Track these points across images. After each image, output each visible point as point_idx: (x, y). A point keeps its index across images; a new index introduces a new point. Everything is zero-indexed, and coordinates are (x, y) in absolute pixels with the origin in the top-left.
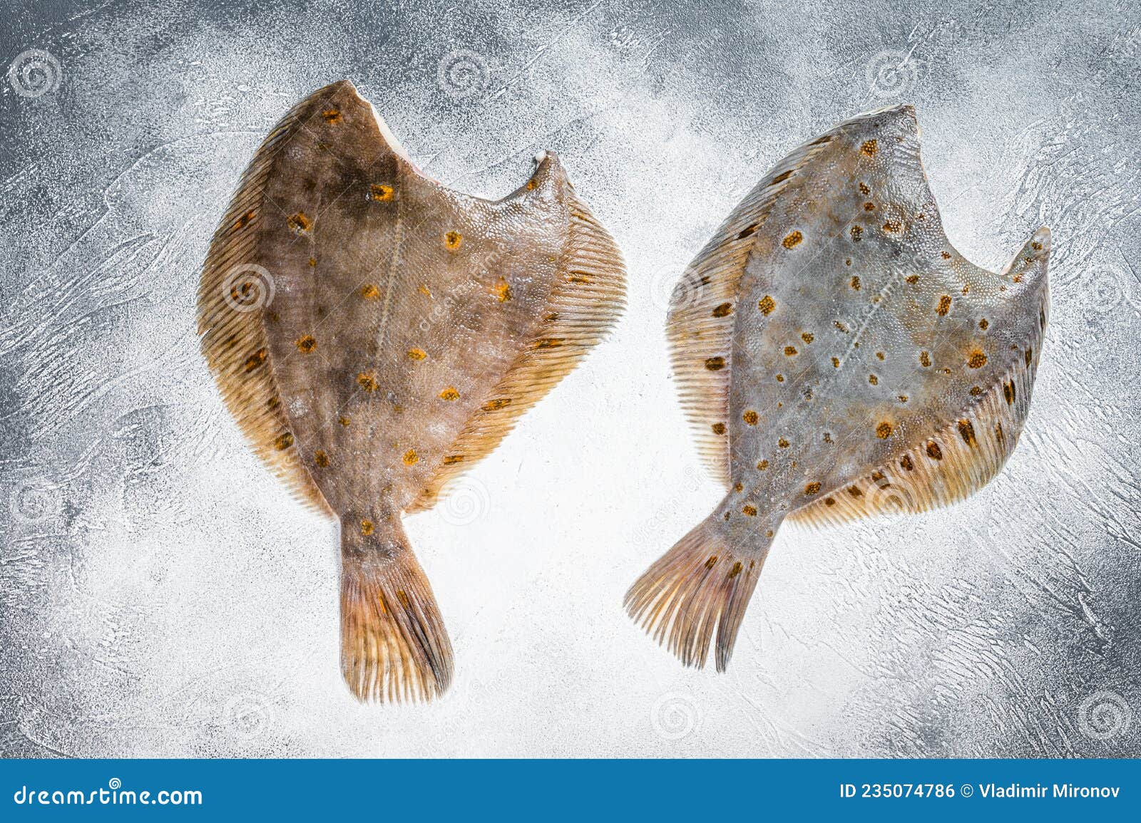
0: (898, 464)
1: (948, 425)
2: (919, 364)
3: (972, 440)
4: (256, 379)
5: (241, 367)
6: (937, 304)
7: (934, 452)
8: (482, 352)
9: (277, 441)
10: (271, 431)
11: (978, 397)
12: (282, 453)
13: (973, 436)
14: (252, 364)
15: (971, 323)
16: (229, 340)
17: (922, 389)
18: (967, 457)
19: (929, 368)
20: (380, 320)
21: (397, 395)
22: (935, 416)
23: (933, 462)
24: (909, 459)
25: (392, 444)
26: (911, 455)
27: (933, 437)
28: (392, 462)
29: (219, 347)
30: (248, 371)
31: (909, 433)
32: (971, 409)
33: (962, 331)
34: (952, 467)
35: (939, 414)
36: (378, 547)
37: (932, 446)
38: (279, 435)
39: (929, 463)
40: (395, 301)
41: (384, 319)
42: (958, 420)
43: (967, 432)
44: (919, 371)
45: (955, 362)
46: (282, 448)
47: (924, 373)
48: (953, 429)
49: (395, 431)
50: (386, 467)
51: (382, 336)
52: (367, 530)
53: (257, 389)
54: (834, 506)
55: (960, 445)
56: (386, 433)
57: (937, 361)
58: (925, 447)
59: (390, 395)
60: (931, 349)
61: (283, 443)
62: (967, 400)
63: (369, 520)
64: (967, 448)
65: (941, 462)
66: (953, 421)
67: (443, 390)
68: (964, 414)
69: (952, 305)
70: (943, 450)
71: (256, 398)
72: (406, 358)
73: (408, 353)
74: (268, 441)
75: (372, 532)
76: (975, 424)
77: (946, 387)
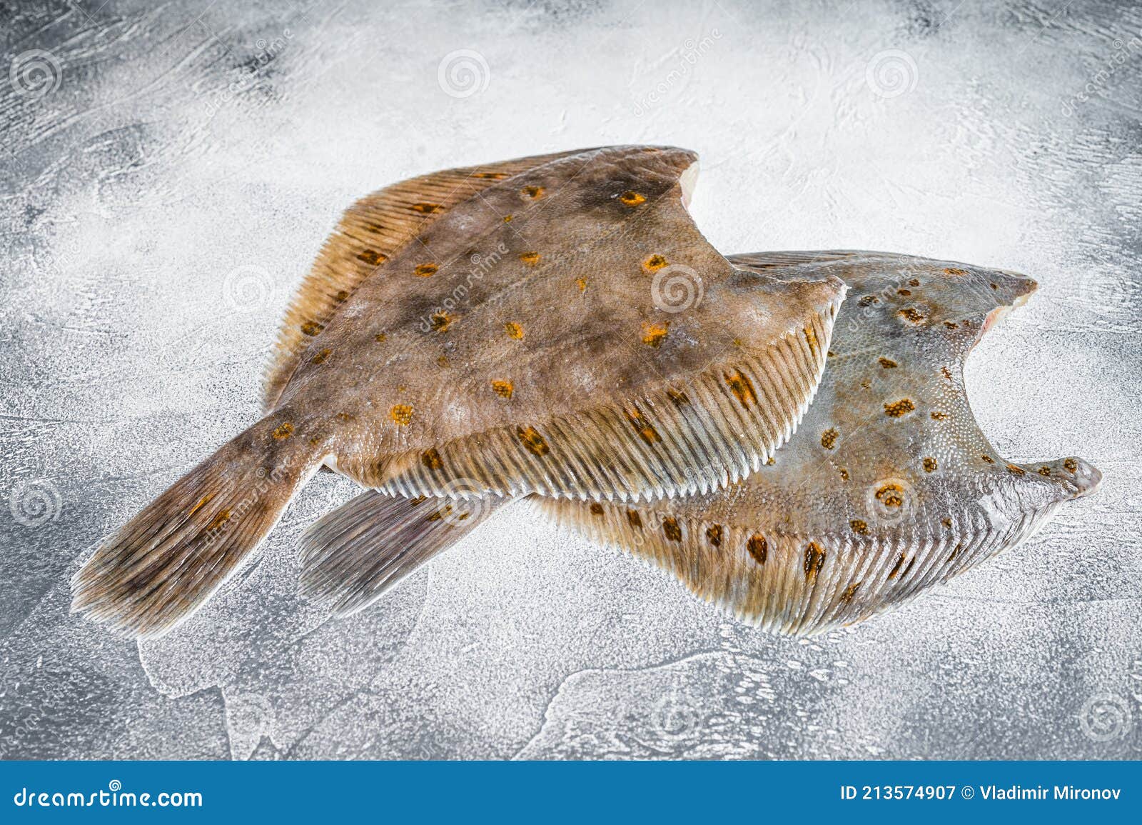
0: (704, 528)
1: (795, 536)
2: (819, 437)
3: (813, 574)
4: (356, 268)
5: (360, 248)
6: (894, 400)
7: (758, 549)
8: (576, 372)
9: (310, 323)
10: (316, 311)
11: (857, 537)
12: (301, 333)
13: (820, 568)
14: (368, 255)
15: (916, 449)
16: (375, 226)
17: (798, 467)
18: (795, 587)
19: (826, 451)
20: (512, 283)
21: (457, 349)
22: (788, 510)
23: (750, 561)
24: (720, 532)
25: (399, 385)
26: (726, 530)
27: (769, 533)
28: (381, 398)
29: (363, 221)
30: (360, 257)
31: (744, 503)
32: (838, 542)
33: (898, 447)
34: (768, 580)
35: (796, 513)
36: (272, 455)
37: (759, 541)
38: (316, 321)
39: (742, 557)
40: (544, 276)
41: (518, 284)
42: (812, 540)
43: (814, 561)
44: (812, 445)
45: (862, 473)
46: (305, 332)
47: (816, 451)
48: (799, 547)
49: (417, 379)
50: (369, 399)
51: (499, 295)
52: (281, 433)
53: (348, 275)
54: (599, 517)
55: (795, 568)
56: (406, 370)
57: (841, 452)
58: (750, 536)
59: (450, 344)
60: (845, 435)
61: (310, 329)
62: (841, 528)
63: (295, 427)
64: (802, 577)
65: (759, 566)
66: (805, 536)
67: (500, 380)
68: (825, 540)
69: (909, 415)
70: (771, 556)
71: (340, 279)
72: (500, 327)
73: (508, 324)
74: (305, 315)
75: (283, 438)
76: (831, 562)
77: (829, 488)
